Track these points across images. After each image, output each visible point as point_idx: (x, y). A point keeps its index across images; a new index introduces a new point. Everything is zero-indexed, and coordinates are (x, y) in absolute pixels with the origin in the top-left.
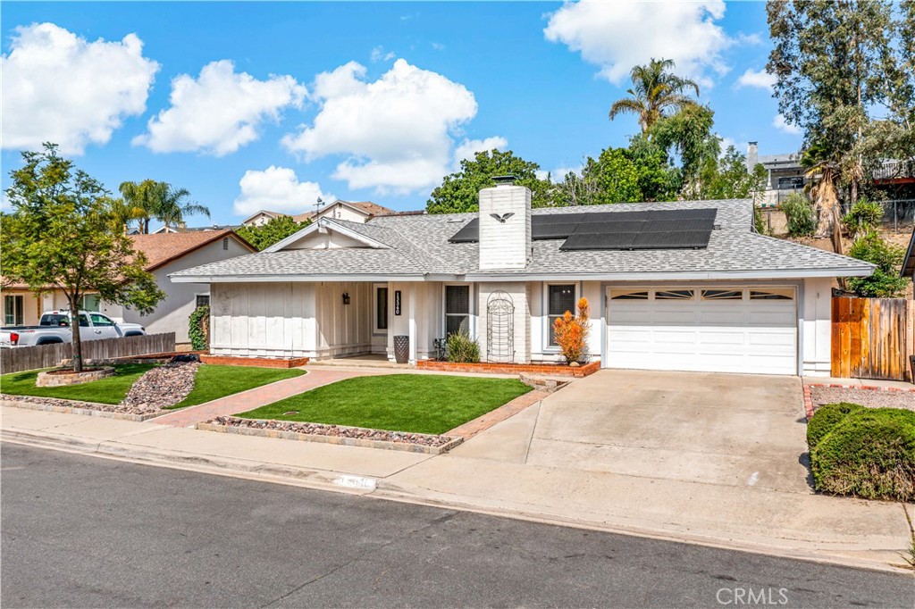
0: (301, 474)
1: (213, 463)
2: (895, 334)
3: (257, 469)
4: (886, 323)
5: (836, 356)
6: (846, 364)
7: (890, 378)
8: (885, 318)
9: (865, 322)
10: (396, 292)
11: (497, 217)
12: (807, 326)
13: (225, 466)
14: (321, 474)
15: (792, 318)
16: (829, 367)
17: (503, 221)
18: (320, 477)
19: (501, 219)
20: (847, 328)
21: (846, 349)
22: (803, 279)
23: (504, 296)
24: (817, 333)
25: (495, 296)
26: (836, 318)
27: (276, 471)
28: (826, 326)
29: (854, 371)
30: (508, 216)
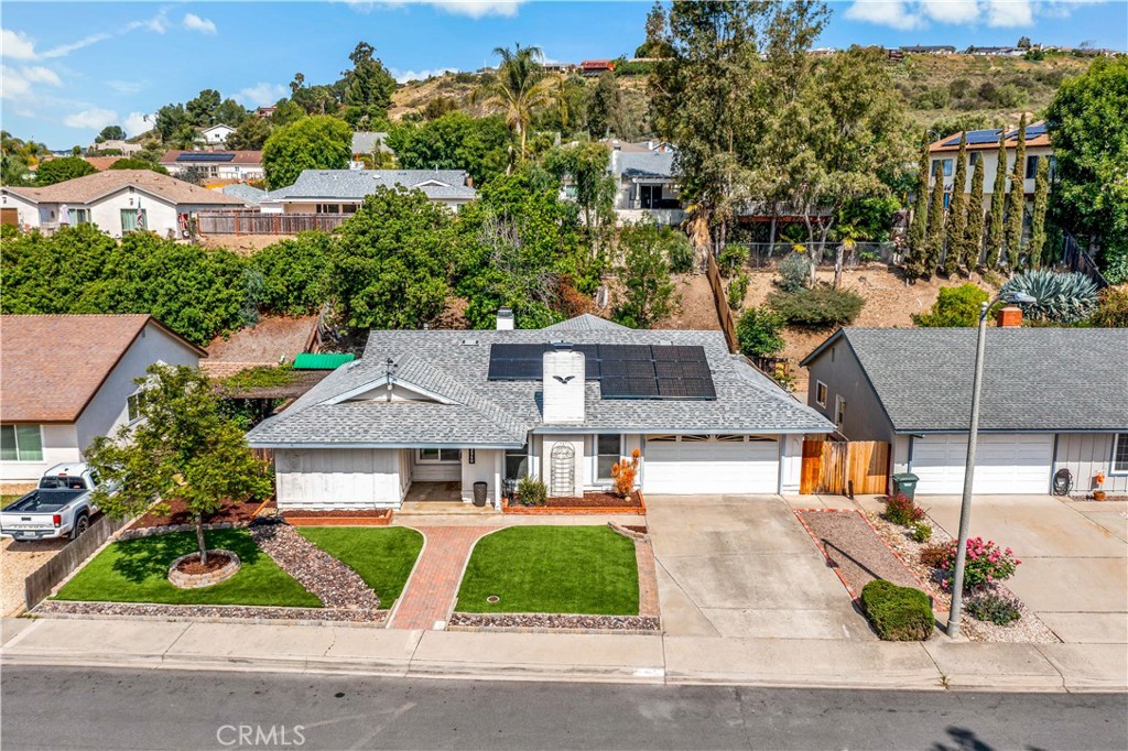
2: (839, 465)
4: (835, 458)
5: (803, 480)
6: (809, 486)
7: (834, 494)
8: (834, 454)
9: (822, 457)
11: (560, 379)
12: (786, 460)
14: (623, 670)
15: (776, 454)
16: (799, 488)
17: (565, 382)
18: (622, 672)
19: (563, 380)
20: (811, 460)
21: (809, 476)
23: (567, 444)
24: (793, 464)
25: (559, 444)
26: (805, 455)
27: (587, 671)
28: (798, 460)
29: (814, 490)
30: (569, 378)
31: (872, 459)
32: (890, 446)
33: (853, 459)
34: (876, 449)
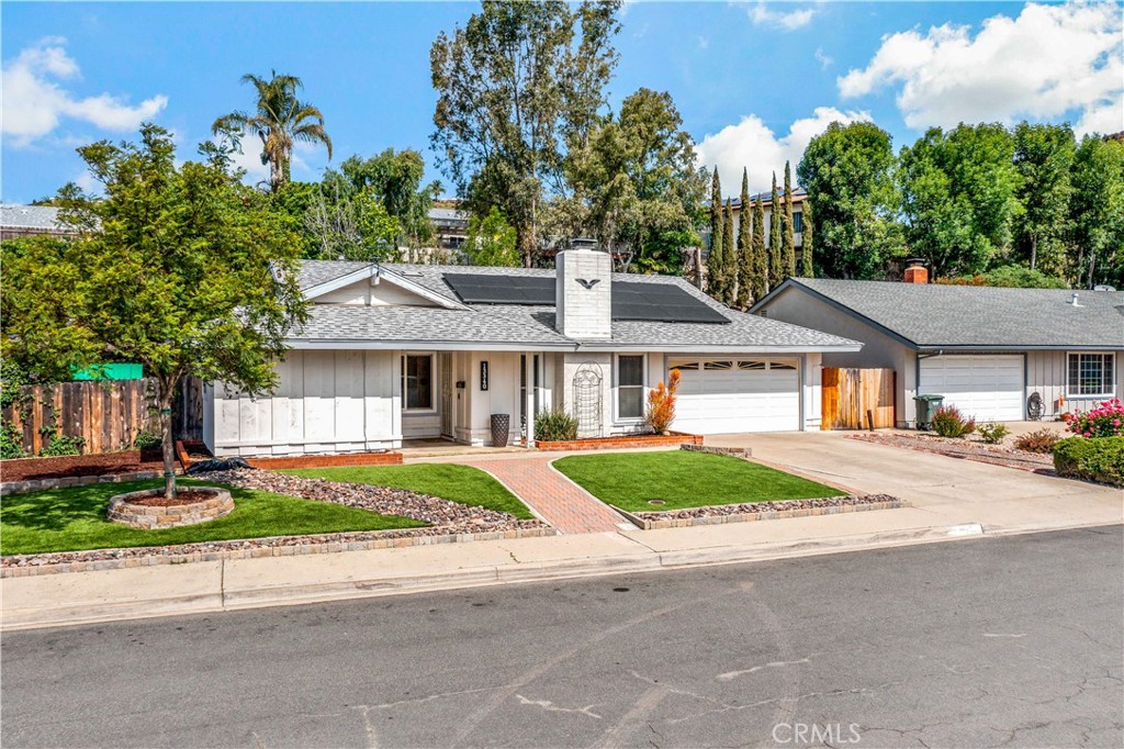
0: (917, 534)
1: (825, 544)
2: (854, 395)
3: (877, 538)
4: (850, 387)
5: (824, 413)
6: (829, 420)
7: (851, 428)
8: (849, 383)
9: (839, 386)
10: (482, 363)
11: (583, 282)
12: (807, 390)
13: (840, 544)
14: (935, 530)
15: (795, 384)
16: (820, 422)
17: (589, 287)
18: (935, 533)
19: (587, 284)
20: (829, 389)
21: (828, 408)
22: (805, 354)
23: (594, 367)
24: (814, 393)
25: (586, 367)
26: (824, 385)
27: (894, 537)
28: (818, 389)
29: (833, 424)
30: (594, 282)
31: (881, 389)
32: (895, 374)
33: (865, 389)
34: (883, 376)
